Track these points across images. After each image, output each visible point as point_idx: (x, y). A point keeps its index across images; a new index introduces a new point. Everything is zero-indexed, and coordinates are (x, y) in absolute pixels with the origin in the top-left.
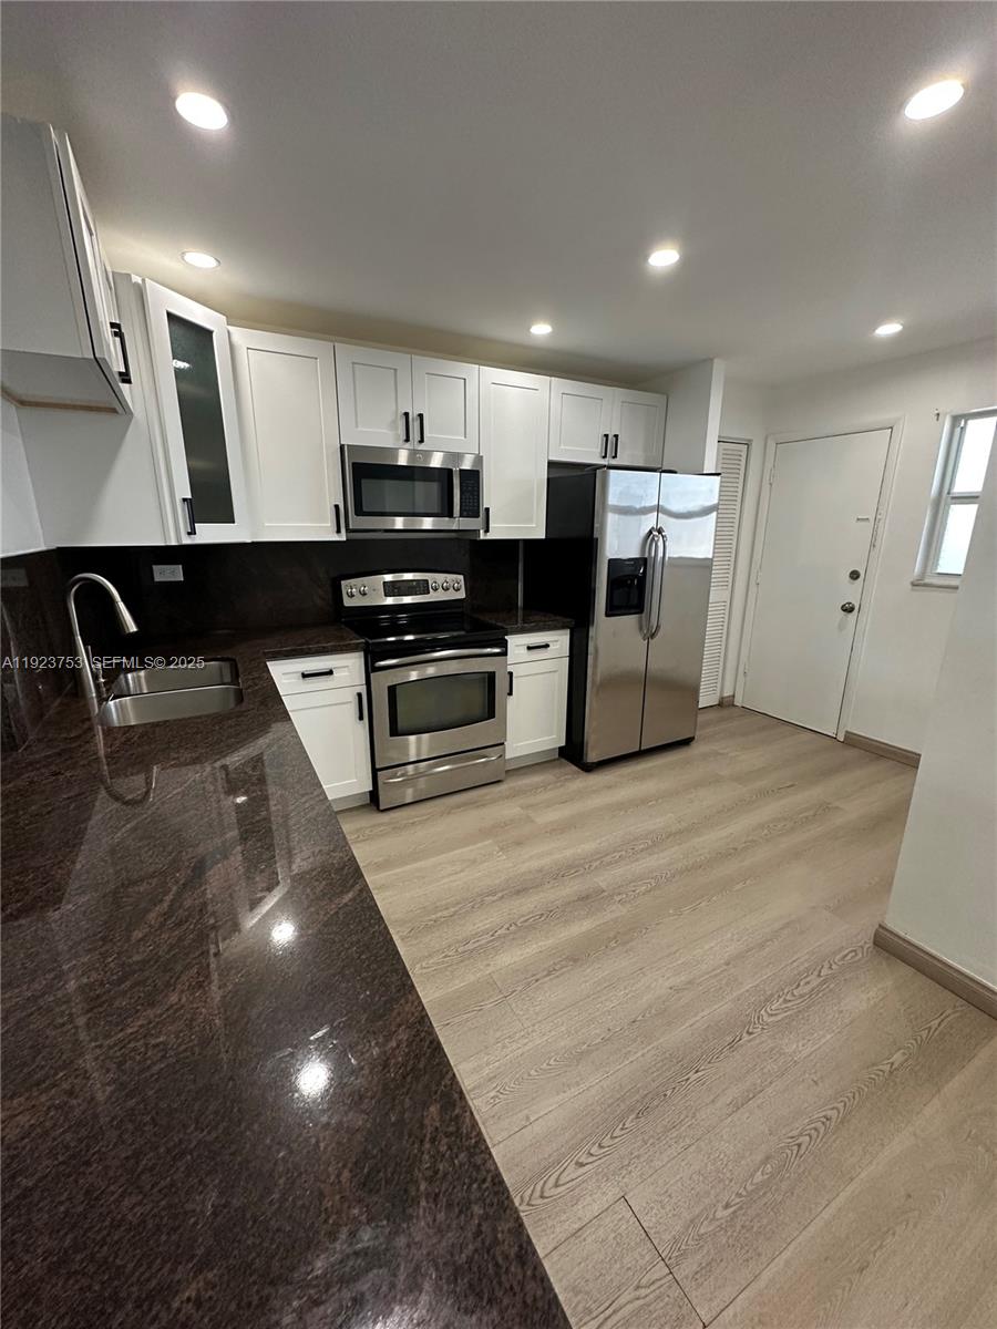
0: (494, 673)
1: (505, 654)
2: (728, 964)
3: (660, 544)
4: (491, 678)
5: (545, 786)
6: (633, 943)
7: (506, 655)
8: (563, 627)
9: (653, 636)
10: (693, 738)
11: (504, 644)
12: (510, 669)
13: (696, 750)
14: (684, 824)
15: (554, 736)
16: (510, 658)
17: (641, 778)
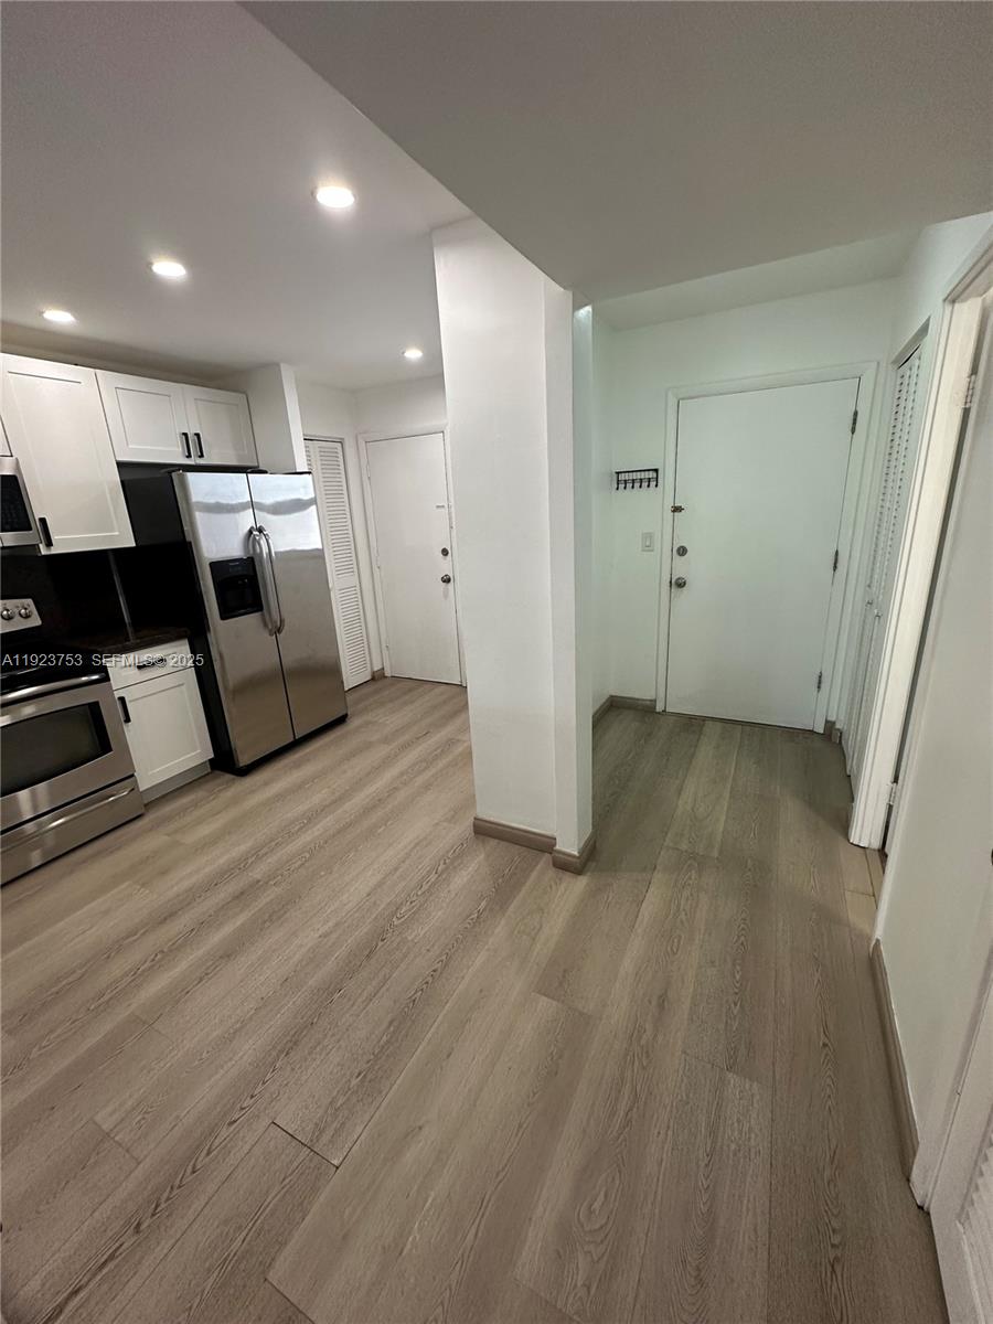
0: (97, 703)
1: (106, 679)
2: (368, 895)
3: (263, 542)
4: (94, 709)
5: (195, 805)
6: (288, 915)
7: (109, 680)
8: (178, 638)
9: (279, 630)
10: (346, 715)
11: (104, 669)
12: (117, 695)
13: (352, 724)
14: (337, 794)
15: (198, 750)
16: (116, 681)
17: (298, 765)
